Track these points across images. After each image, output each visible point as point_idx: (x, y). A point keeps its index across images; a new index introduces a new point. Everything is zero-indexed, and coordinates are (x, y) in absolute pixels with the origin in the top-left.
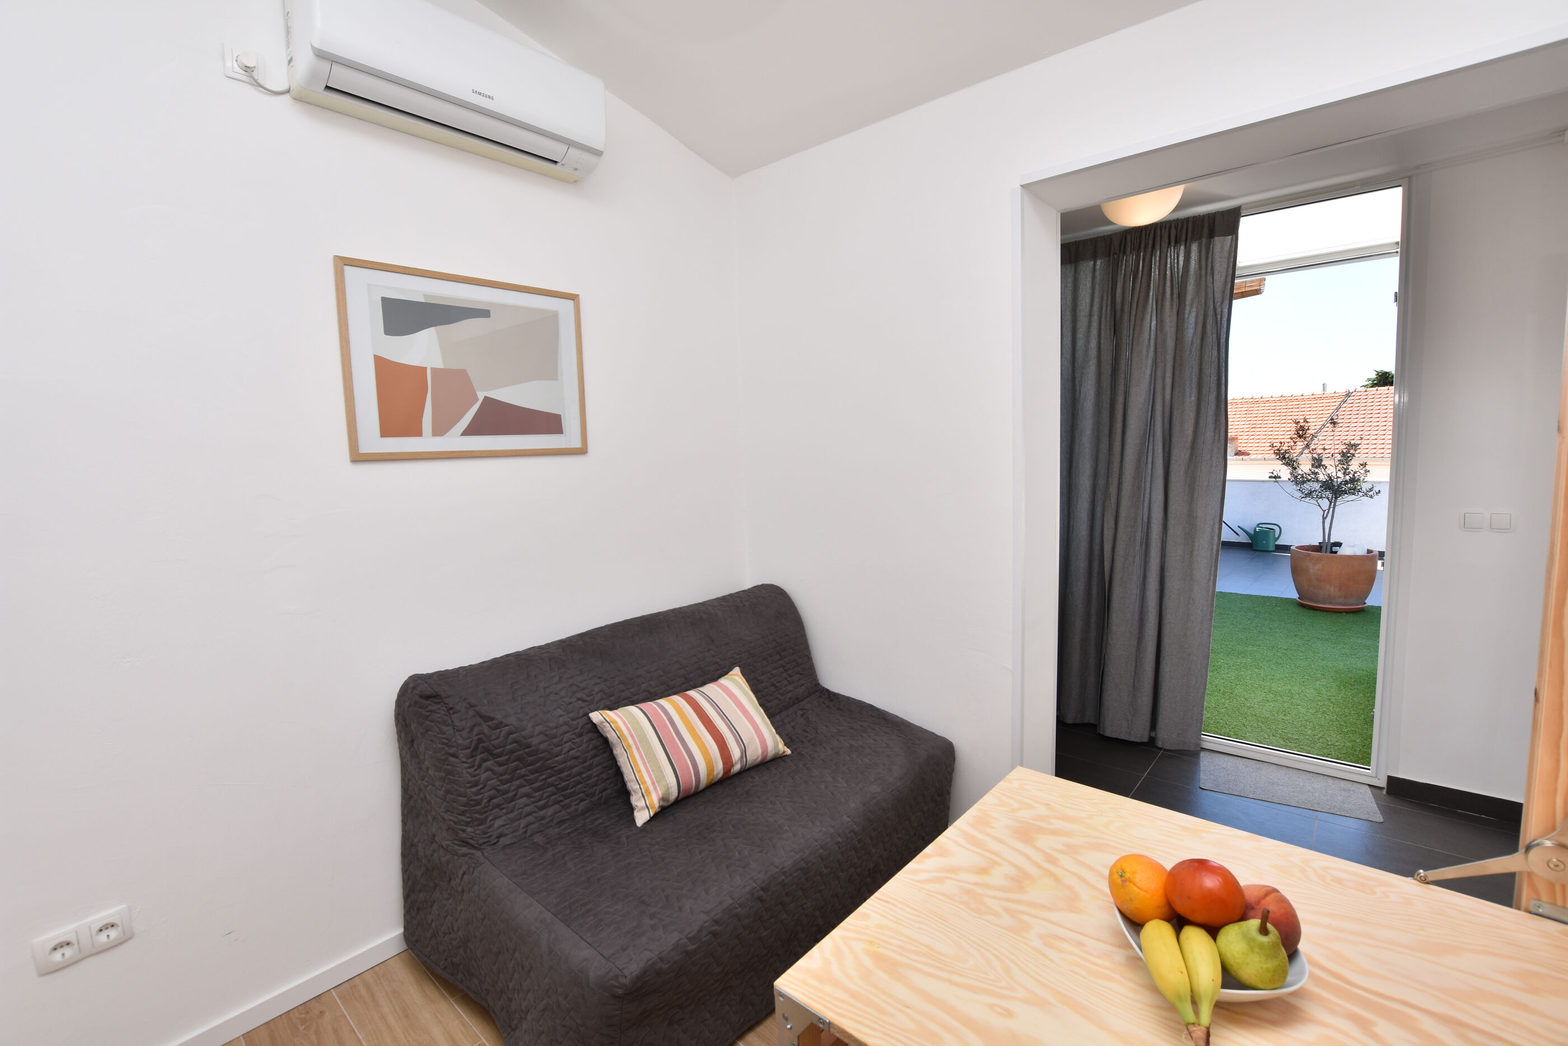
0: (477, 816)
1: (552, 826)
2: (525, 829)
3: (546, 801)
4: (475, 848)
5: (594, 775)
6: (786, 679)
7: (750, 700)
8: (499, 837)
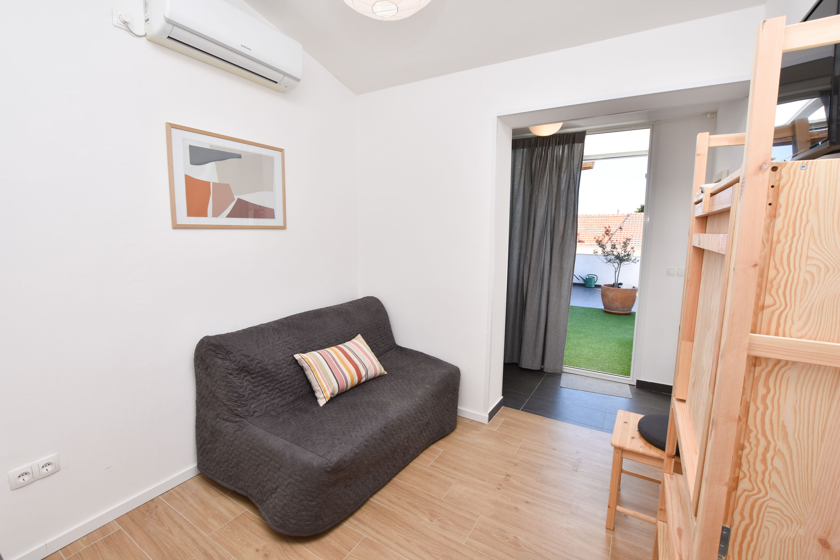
0: (243, 402)
1: (278, 408)
2: (266, 409)
3: (274, 396)
4: (242, 417)
5: (297, 384)
6: (381, 341)
7: (368, 349)
8: (254, 412)
